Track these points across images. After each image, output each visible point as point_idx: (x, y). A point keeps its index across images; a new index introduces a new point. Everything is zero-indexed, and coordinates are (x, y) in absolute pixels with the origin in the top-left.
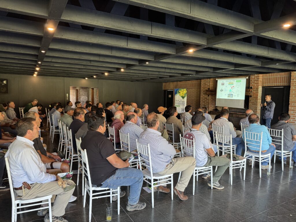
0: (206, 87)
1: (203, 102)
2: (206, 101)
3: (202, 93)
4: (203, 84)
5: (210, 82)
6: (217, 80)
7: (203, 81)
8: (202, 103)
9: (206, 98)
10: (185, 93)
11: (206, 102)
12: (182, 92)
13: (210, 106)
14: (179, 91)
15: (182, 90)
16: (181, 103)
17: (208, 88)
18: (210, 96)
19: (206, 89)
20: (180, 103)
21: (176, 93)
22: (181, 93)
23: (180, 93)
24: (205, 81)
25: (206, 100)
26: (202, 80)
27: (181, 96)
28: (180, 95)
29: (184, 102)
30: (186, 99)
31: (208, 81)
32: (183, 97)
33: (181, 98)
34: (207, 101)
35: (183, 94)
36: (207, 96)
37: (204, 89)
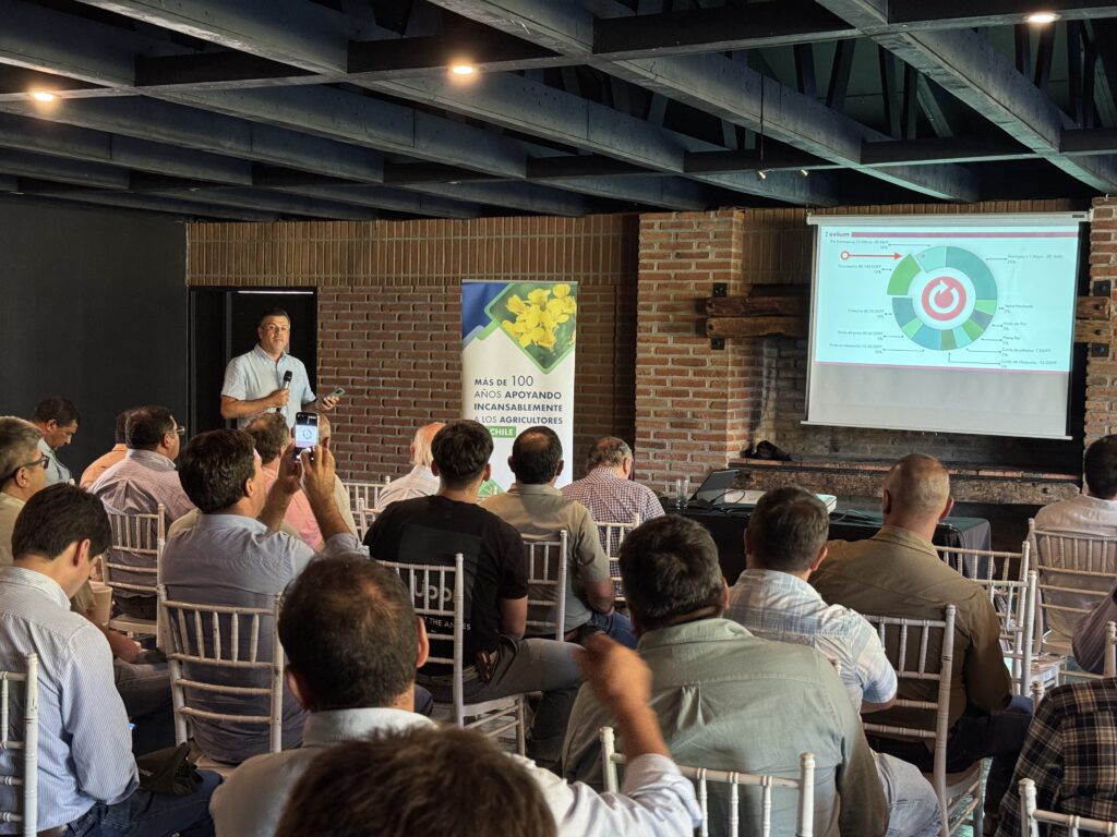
0: (687, 277)
1: (666, 394)
2: (691, 383)
3: (655, 326)
4: (656, 250)
5: (729, 235)
6: (814, 228)
7: (657, 223)
8: (653, 402)
9: (695, 363)
10: (564, 319)
11: (691, 390)
12: (535, 309)
13: (729, 421)
14: (504, 299)
15: (533, 296)
16: (526, 401)
17: (711, 280)
18: (729, 346)
19: (692, 288)
20: (516, 401)
21: (478, 319)
22: (529, 317)
23: (513, 318)
24: (679, 225)
25: (690, 376)
26: (645, 219)
27: (526, 342)
28: (516, 338)
29: (557, 395)
30: (565, 369)
31: (711, 230)
32: (545, 358)
33: (529, 366)
34: (707, 388)
35: (541, 325)
36: (707, 344)
37: (671, 293)
